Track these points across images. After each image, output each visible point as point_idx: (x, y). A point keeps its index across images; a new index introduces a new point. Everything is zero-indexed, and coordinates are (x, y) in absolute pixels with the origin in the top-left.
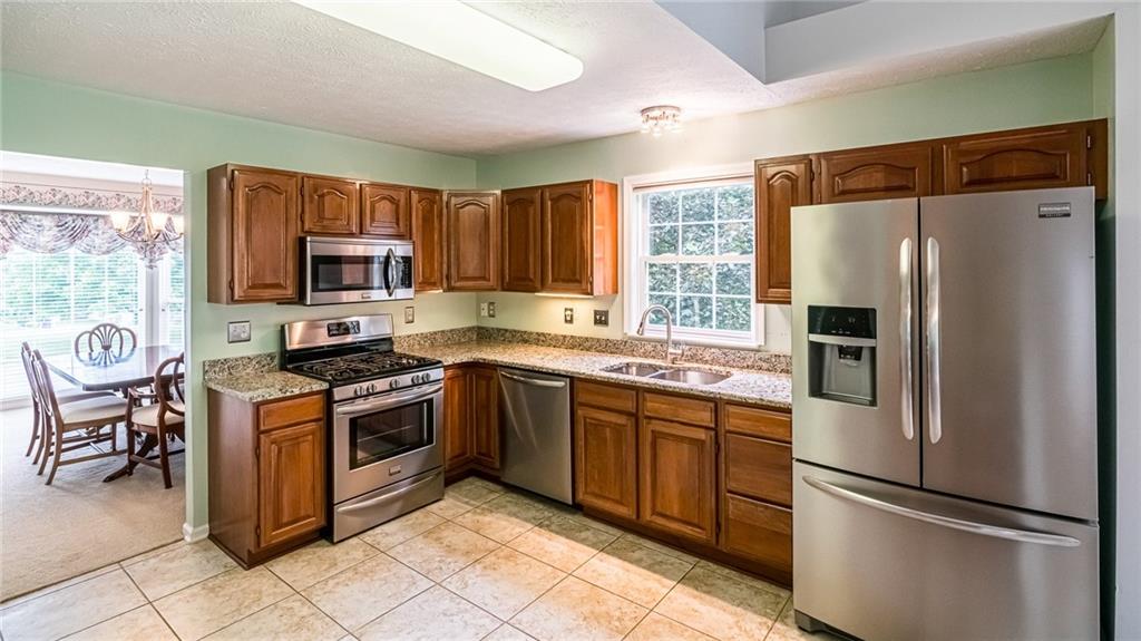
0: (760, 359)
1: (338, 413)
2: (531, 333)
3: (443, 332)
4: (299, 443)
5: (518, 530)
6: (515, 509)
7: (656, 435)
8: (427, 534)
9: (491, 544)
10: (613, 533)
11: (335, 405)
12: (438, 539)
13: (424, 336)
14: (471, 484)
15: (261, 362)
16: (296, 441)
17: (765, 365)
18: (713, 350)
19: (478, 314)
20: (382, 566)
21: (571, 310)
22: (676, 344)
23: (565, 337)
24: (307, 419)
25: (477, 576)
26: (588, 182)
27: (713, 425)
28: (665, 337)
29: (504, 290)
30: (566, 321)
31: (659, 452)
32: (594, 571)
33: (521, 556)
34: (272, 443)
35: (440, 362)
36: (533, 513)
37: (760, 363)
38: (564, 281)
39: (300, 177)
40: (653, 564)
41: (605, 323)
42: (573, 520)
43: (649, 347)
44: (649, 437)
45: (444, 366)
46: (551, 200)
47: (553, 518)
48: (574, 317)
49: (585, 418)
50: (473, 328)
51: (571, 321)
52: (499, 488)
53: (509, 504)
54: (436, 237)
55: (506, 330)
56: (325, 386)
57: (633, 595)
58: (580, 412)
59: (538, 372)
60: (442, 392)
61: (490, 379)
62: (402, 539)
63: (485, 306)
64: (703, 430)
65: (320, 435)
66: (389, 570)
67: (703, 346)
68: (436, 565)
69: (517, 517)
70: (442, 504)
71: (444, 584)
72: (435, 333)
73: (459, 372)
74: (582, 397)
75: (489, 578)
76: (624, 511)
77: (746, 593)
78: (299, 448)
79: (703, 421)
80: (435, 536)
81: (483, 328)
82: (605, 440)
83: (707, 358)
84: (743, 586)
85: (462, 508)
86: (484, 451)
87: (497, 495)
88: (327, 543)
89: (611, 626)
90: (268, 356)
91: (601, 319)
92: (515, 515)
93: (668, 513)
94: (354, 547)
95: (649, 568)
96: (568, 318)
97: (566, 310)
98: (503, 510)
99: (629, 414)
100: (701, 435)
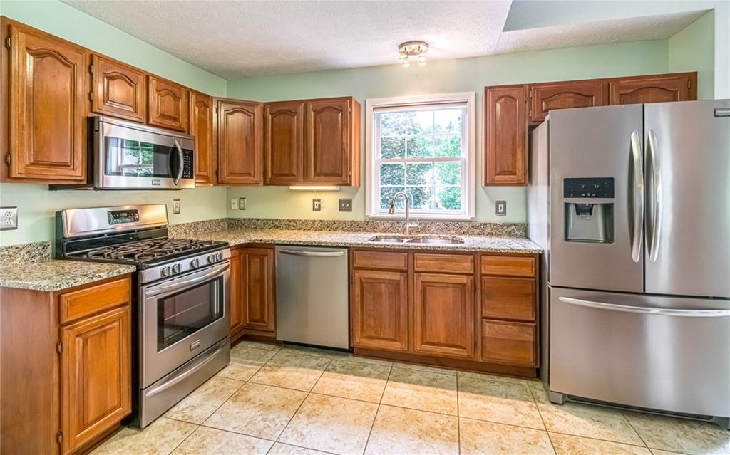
0: (473, 227)
1: (147, 296)
2: (283, 221)
3: (203, 222)
4: (105, 331)
5: (312, 378)
6: (298, 362)
7: (426, 285)
8: (235, 397)
9: (298, 394)
10: (385, 365)
11: (144, 287)
12: (248, 400)
13: (189, 226)
14: (246, 348)
15: (32, 253)
16: (102, 330)
17: (476, 231)
18: (438, 223)
19: (229, 207)
20: (208, 440)
21: (319, 201)
22: (413, 220)
23: (314, 221)
24: (113, 305)
25: (307, 425)
26: (347, 98)
27: (472, 272)
28: (404, 216)
29: (266, 184)
30: (314, 209)
31: (428, 296)
32: (395, 397)
33: (330, 399)
34: (77, 336)
35: (227, 244)
36: (314, 362)
37: (473, 230)
38: (326, 175)
39: (88, 54)
40: (430, 382)
41: (350, 209)
42: (350, 360)
43: (388, 225)
44: (419, 287)
45: (230, 247)
46: (314, 111)
47: (333, 362)
48: (322, 205)
49: (361, 278)
50: (225, 219)
51: (319, 209)
52: (272, 347)
53: (289, 358)
54: (209, 136)
55: (258, 220)
56: (133, 269)
57: (438, 408)
58: (358, 274)
59: (317, 246)
60: (229, 270)
61: (262, 258)
62: (212, 409)
63: (236, 201)
64: (464, 276)
65: (128, 320)
66: (219, 442)
67: (430, 221)
68: (262, 424)
69: (304, 367)
70: (229, 369)
71: (282, 440)
72: (198, 223)
73: (236, 252)
74: (359, 262)
75: (318, 424)
76: (396, 346)
77: (503, 388)
78: (106, 335)
79: (464, 269)
80: (243, 398)
81: (234, 219)
82: (380, 295)
83: (434, 229)
84: (497, 383)
85: (251, 369)
86: (258, 317)
87: (274, 352)
88: (133, 431)
89: (442, 437)
90: (41, 245)
91: (346, 206)
92: (300, 366)
93: (436, 341)
94: (166, 428)
95: (430, 384)
96: (316, 207)
97: (314, 201)
98: (287, 364)
99: (401, 271)
100: (464, 280)
